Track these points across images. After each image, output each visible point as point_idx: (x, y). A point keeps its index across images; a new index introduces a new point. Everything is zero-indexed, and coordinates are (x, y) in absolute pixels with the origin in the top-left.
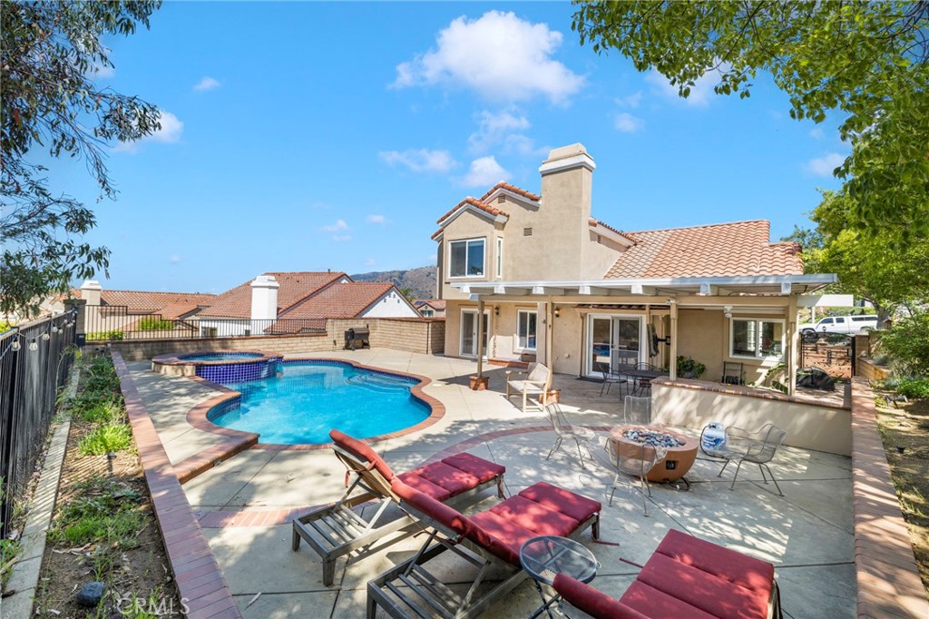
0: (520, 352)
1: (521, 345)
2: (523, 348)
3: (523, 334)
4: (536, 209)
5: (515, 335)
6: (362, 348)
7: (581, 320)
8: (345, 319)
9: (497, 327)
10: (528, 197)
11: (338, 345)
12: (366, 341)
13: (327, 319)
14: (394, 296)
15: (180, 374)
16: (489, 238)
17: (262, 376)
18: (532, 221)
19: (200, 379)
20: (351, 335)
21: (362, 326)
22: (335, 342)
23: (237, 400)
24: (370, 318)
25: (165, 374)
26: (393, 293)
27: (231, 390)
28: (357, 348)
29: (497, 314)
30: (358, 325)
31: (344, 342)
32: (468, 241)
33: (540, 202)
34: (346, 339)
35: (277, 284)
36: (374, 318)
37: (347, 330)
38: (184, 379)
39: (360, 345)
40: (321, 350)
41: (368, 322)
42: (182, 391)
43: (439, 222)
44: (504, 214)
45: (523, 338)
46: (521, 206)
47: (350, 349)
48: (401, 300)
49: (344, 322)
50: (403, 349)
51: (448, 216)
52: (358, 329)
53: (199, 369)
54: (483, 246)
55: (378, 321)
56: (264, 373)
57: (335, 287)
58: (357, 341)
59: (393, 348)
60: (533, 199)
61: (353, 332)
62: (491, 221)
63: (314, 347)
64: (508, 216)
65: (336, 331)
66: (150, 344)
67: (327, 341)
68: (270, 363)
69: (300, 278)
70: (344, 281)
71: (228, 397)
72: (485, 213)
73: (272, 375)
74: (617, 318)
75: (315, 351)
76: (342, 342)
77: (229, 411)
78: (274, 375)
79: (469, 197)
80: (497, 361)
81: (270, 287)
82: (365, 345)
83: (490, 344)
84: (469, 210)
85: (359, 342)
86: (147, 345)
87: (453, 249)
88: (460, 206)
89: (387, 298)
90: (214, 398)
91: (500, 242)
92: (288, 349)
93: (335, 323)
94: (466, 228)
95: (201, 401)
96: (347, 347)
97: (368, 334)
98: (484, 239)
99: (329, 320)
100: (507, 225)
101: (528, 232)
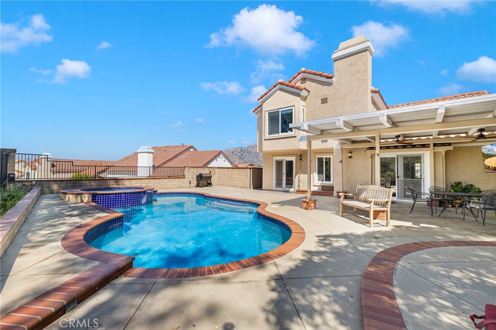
0: (319, 185)
1: (319, 180)
2: (320, 182)
3: (320, 172)
4: (330, 84)
5: (314, 173)
6: (207, 186)
7: (370, 160)
8: (196, 167)
9: (300, 168)
10: (324, 76)
11: (192, 184)
12: (209, 182)
13: (185, 167)
14: (222, 158)
15: (79, 201)
16: (296, 106)
17: (143, 203)
18: (327, 93)
19: (94, 204)
20: (200, 177)
21: (207, 172)
22: (190, 182)
23: (119, 220)
24: (212, 168)
25: (69, 201)
26: (221, 156)
27: (116, 212)
28: (204, 186)
29: (301, 159)
30: (205, 172)
31: (196, 182)
32: (280, 110)
33: (333, 79)
34: (197, 180)
35: (152, 151)
36: (214, 168)
37: (198, 174)
38: (82, 204)
39: (206, 184)
40: (182, 187)
41: (210, 169)
42: (75, 213)
43: (259, 100)
44: (307, 90)
45: (321, 175)
46: (318, 83)
47: (200, 187)
48: (226, 160)
49: (195, 170)
50: (234, 186)
51: (266, 95)
52: (204, 174)
53: (94, 197)
54: (292, 113)
55: (216, 170)
56: (144, 200)
57: (187, 154)
58: (204, 182)
59: (227, 186)
60: (328, 78)
61: (202, 176)
62: (298, 95)
63: (177, 186)
64: (309, 92)
65: (191, 175)
66: (65, 182)
67: (185, 182)
68: (148, 193)
69: (166, 149)
70: (192, 150)
71: (111, 218)
72: (294, 90)
73: (149, 202)
74: (402, 156)
75: (178, 188)
76: (195, 182)
77: (112, 229)
78: (151, 202)
79: (281, 80)
80: (302, 191)
81: (149, 153)
82: (209, 184)
83: (296, 180)
84: (281, 90)
85: (205, 183)
86: (63, 182)
87: (269, 116)
88: (274, 87)
89: (218, 158)
90: (99, 218)
91: (303, 109)
92: (160, 186)
93: (190, 170)
94: (279, 101)
95: (88, 220)
96: (198, 186)
97: (211, 177)
98: (293, 108)
99: (186, 168)
100: (308, 98)
101: (324, 101)
